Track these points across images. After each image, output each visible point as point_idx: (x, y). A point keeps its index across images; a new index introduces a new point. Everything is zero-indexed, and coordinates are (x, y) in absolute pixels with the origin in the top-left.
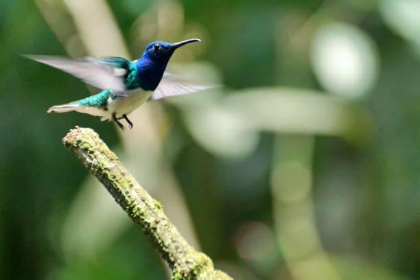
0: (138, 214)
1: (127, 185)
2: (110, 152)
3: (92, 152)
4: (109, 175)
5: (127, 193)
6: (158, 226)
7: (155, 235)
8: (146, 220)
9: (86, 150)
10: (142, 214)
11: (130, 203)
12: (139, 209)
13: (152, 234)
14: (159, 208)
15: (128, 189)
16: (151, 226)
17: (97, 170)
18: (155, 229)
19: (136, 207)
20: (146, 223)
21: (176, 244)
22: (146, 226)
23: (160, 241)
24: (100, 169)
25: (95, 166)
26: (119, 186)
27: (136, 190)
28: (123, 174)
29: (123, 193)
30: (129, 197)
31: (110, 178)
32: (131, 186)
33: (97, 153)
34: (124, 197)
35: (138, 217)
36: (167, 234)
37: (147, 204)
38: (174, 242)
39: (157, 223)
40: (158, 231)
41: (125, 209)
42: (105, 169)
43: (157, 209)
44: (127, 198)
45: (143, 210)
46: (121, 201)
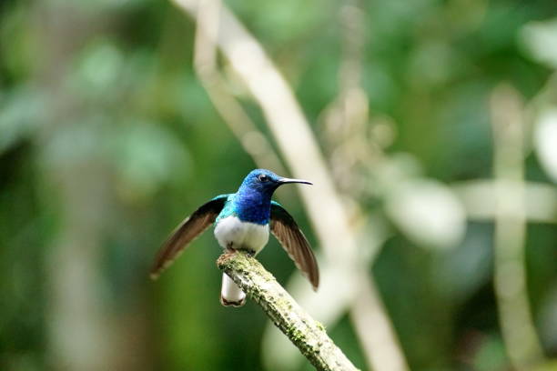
0: (299, 337)
1: (286, 307)
2: (266, 272)
3: (247, 274)
4: (266, 297)
5: (286, 315)
6: (321, 349)
7: (319, 358)
8: (308, 343)
9: (240, 271)
10: (304, 337)
11: (289, 326)
12: (299, 332)
13: (315, 358)
14: (321, 329)
15: (287, 311)
16: (314, 349)
17: (253, 292)
18: (318, 352)
19: (296, 330)
20: (308, 346)
21: (341, 368)
22: (308, 349)
23: (324, 365)
24: (256, 291)
25: (250, 289)
26: (277, 308)
27: (295, 311)
28: (281, 295)
29: (282, 315)
30: (289, 319)
31: (267, 300)
32: (290, 307)
33: (252, 274)
34: (283, 320)
35: (299, 340)
36: (331, 357)
37: (308, 327)
38: (339, 365)
39: (319, 345)
40: (322, 354)
41: (285, 333)
42: (262, 290)
43: (319, 331)
44: (286, 320)
45: (303, 333)
46: (281, 323)
